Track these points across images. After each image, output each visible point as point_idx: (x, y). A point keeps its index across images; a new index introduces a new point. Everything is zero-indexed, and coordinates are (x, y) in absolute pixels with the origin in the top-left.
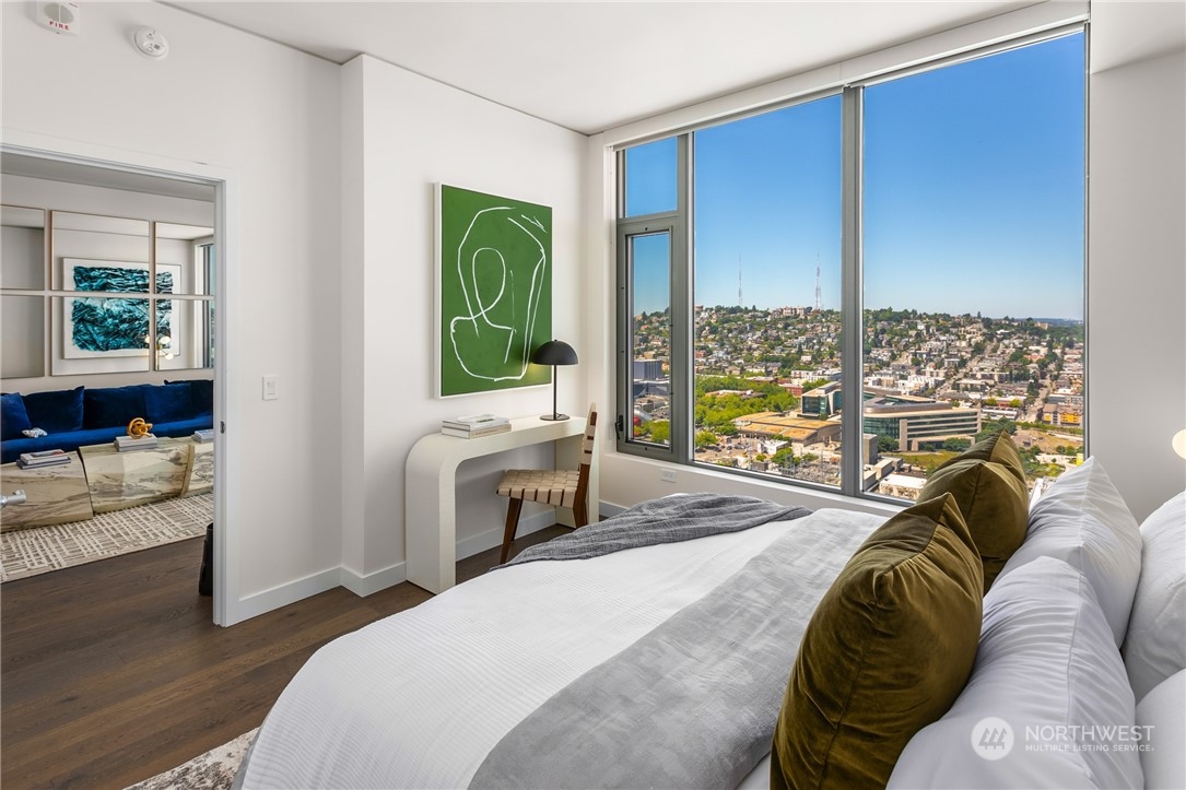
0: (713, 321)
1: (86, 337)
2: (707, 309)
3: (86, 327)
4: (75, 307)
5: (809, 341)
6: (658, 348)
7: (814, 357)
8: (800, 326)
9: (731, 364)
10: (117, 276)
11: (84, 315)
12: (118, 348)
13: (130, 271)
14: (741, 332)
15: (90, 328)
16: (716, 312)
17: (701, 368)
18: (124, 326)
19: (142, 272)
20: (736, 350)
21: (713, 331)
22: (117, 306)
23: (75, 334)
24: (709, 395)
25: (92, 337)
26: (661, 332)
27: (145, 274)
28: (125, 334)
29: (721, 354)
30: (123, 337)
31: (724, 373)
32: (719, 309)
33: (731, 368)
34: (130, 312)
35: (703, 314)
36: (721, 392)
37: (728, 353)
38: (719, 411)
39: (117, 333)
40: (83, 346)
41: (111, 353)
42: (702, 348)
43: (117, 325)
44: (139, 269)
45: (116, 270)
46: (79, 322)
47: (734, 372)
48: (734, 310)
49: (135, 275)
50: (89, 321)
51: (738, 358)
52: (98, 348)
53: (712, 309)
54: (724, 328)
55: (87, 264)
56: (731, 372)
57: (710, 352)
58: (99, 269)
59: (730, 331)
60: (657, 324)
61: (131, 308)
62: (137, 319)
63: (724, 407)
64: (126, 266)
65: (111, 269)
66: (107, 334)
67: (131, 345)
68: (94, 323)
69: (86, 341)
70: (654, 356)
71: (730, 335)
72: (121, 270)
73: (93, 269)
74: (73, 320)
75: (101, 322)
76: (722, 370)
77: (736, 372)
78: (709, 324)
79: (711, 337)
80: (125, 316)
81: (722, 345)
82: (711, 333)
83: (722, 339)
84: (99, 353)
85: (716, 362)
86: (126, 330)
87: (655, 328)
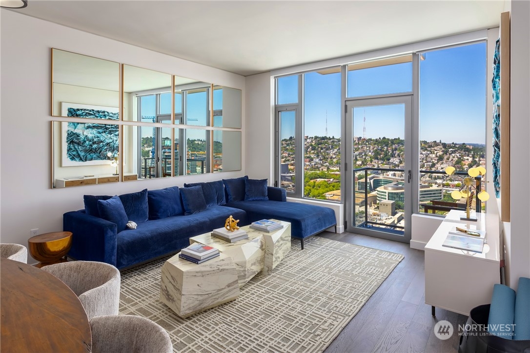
0: (313, 144)
1: (74, 153)
2: (310, 138)
3: (74, 146)
4: (68, 134)
5: (360, 154)
6: (286, 157)
7: (363, 162)
8: (356, 147)
9: (322, 165)
10: (91, 114)
11: (73, 139)
12: (91, 159)
13: (98, 112)
14: (327, 149)
15: (76, 147)
16: (315, 139)
17: (308, 167)
18: (95, 146)
19: (104, 112)
20: (325, 158)
21: (313, 149)
22: (91, 133)
23: (68, 151)
24: (312, 181)
25: (78, 153)
26: (287, 149)
27: (106, 113)
28: (95, 151)
29: (317, 160)
30: (94, 152)
31: (319, 170)
32: (316, 138)
33: (322, 168)
34: (98, 137)
35: (308, 140)
36: (318, 180)
37: (321, 160)
38: (317, 189)
39: (91, 150)
40: (73, 159)
41: (88, 163)
42: (308, 157)
43: (91, 146)
44: (103, 110)
45: (90, 111)
46: (70, 144)
47: (324, 170)
48: (323, 138)
49: (101, 114)
50: (76, 143)
51: (326, 163)
52: (81, 160)
53: (312, 138)
54: (319, 147)
55: (75, 107)
56: (322, 170)
57: (312, 160)
58: (82, 110)
59: (322, 149)
60: (285, 145)
61: (99, 135)
62: (102, 142)
63: (319, 187)
64: (96, 109)
65: (88, 110)
66: (86, 151)
67: (99, 158)
68: (79, 144)
69: (74, 155)
70: (284, 162)
71: (322, 151)
72: (93, 110)
73: (78, 110)
74: (67, 142)
75: (82, 144)
76: (318, 168)
77: (325, 170)
78: (312, 145)
79: (313, 151)
80: (95, 140)
81: (318, 156)
82: (312, 150)
83: (318, 153)
84: (81, 163)
85: (315, 165)
86: (96, 148)
87: (284, 147)
